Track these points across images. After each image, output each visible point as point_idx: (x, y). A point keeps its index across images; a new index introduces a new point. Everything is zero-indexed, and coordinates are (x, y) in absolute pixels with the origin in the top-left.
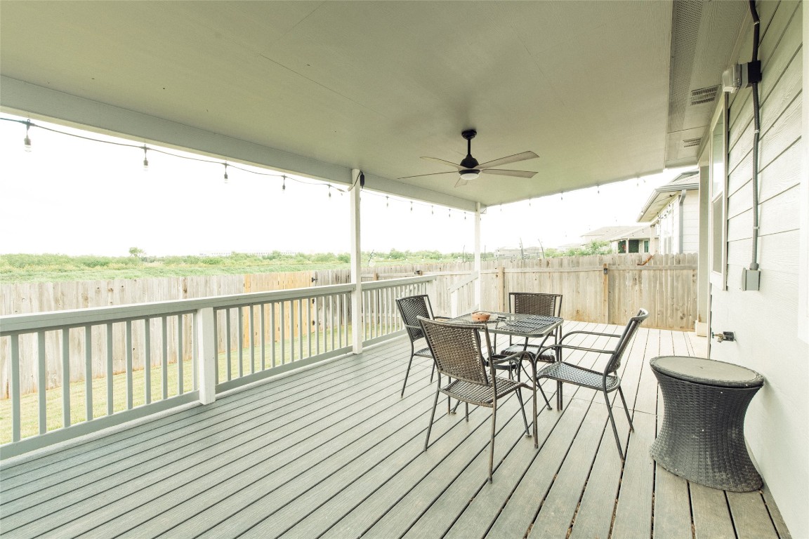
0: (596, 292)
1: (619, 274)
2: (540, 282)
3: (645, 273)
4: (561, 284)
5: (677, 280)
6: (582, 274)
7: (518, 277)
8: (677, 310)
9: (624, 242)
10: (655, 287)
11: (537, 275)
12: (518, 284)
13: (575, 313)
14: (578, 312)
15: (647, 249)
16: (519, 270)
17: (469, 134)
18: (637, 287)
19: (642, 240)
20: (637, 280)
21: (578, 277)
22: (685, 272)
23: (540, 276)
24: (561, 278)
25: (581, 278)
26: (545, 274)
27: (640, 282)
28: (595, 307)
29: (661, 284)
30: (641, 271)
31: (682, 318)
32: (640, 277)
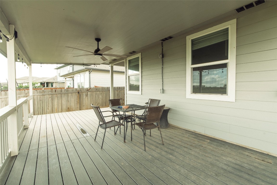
0: (75, 100)
1: (82, 93)
2: (52, 99)
3: (89, 93)
4: (61, 99)
5: (96, 95)
6: (70, 95)
7: (40, 97)
8: (96, 103)
9: (44, 83)
10: (91, 97)
11: (51, 96)
12: (40, 100)
13: (67, 109)
14: (68, 108)
15: (52, 86)
16: (41, 94)
17: (98, 40)
18: (87, 98)
19: (50, 83)
20: (87, 95)
21: (68, 96)
22: (98, 92)
23: (52, 96)
24: (61, 97)
25: (69, 96)
26: (54, 95)
27: (88, 96)
28: (75, 106)
29: (93, 96)
30: (88, 92)
31: (97, 105)
32: (87, 94)
